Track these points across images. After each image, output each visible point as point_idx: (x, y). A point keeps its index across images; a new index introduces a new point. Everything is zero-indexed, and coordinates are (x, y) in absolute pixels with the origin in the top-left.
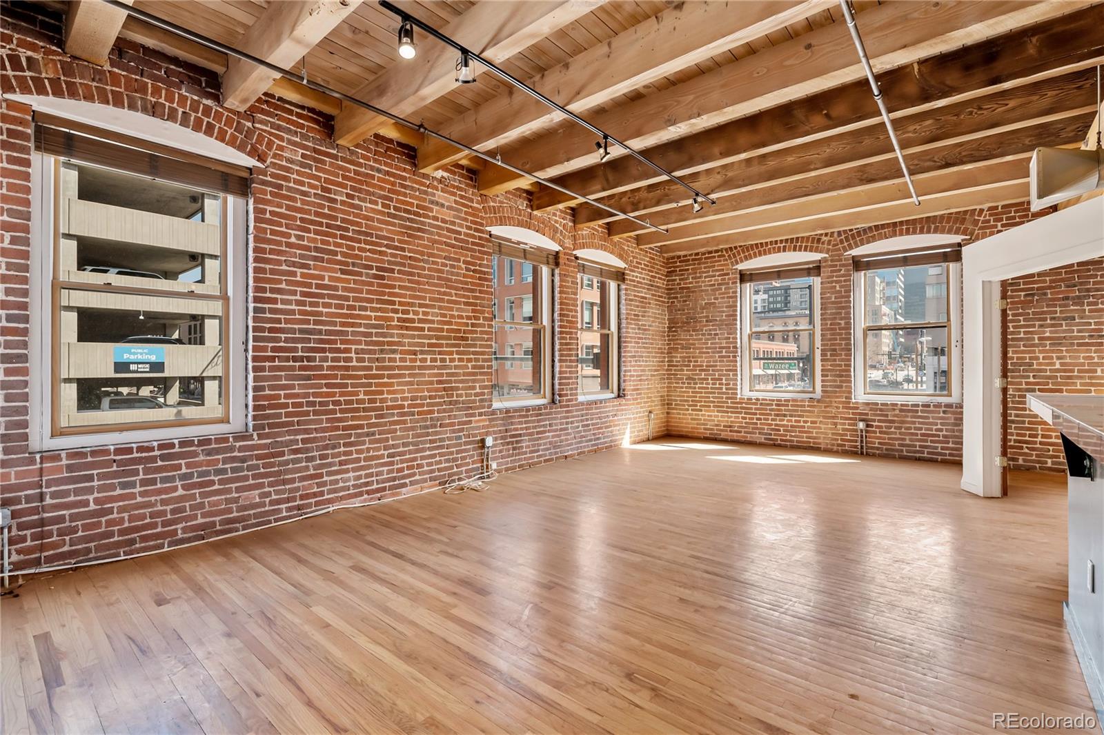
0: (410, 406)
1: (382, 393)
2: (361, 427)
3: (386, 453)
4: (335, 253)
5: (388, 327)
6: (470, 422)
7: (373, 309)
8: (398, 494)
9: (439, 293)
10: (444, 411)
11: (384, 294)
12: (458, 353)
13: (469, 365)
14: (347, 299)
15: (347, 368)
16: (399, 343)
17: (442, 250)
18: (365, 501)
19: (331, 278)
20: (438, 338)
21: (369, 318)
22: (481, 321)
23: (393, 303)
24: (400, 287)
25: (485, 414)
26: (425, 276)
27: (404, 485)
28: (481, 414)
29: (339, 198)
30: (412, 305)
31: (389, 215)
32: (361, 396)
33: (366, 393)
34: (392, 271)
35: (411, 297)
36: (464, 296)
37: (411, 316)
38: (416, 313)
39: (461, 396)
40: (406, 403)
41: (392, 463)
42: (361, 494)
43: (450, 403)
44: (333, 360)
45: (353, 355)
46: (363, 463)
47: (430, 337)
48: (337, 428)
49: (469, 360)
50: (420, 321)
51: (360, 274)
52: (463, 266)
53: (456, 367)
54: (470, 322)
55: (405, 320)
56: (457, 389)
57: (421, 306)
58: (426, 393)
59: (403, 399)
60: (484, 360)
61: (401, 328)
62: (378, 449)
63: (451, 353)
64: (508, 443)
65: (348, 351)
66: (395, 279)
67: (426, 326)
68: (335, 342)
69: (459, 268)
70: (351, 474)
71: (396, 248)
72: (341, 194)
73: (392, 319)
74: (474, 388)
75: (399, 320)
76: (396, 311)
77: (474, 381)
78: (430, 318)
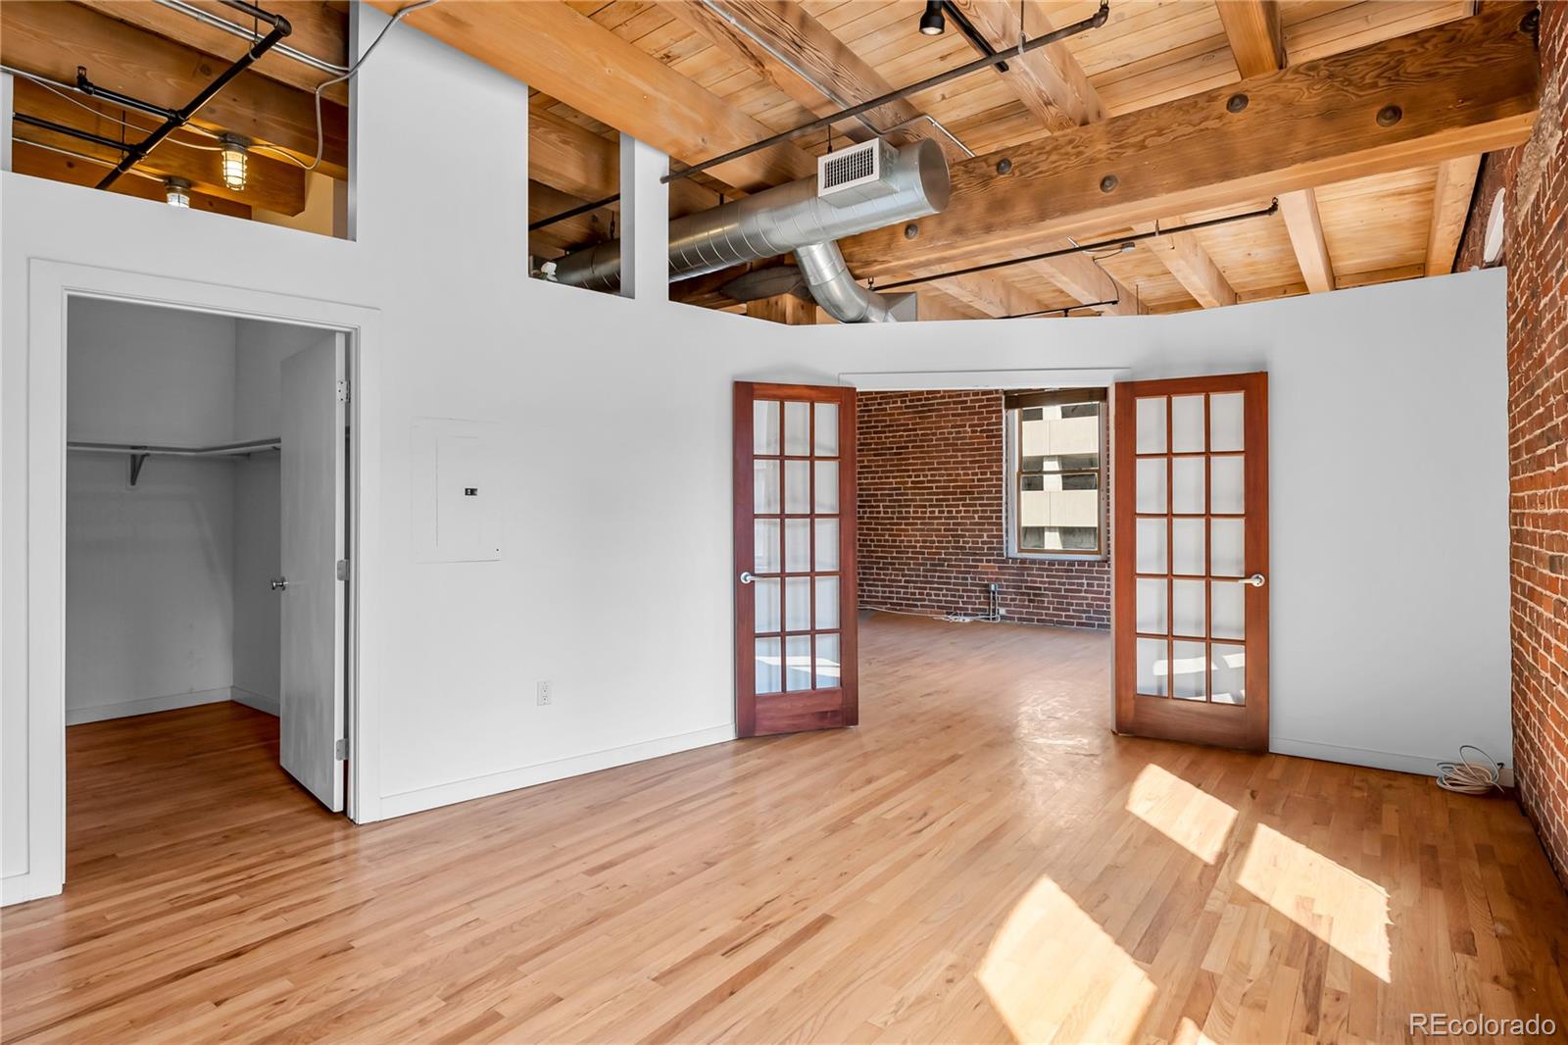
0: (921, 547)
1: (901, 536)
2: (886, 558)
3: (903, 579)
4: (870, 444)
5: (905, 489)
6: (976, 567)
7: (894, 477)
8: (912, 611)
9: (945, 457)
10: (951, 554)
11: (901, 465)
12: (963, 505)
13: (976, 516)
14: (877, 472)
15: (878, 518)
16: (912, 500)
17: (949, 421)
18: (889, 609)
19: (868, 461)
20: (944, 494)
21: (891, 483)
22: (988, 476)
23: (908, 471)
24: (913, 458)
25: (995, 561)
26: (934, 446)
27: (916, 606)
28: (988, 561)
29: (873, 408)
30: (924, 470)
31: (906, 407)
32: (887, 537)
33: (890, 535)
34: (907, 447)
35: (922, 464)
36: (970, 456)
37: (922, 479)
38: (925, 476)
39: (968, 543)
40: (918, 545)
41: (907, 587)
42: (886, 603)
43: (957, 548)
44: (870, 512)
45: (881, 509)
46: (887, 583)
47: (938, 494)
48: (872, 557)
49: (975, 512)
50: (929, 482)
51: (885, 454)
52: (969, 430)
53: (962, 518)
54: (976, 477)
55: (918, 482)
56: (964, 536)
57: (929, 470)
58: (934, 538)
59: (916, 541)
60: (992, 511)
61: (914, 488)
62: (897, 575)
63: (958, 506)
64: (1023, 594)
65: (878, 507)
66: (910, 453)
67: (934, 485)
68: (870, 501)
69: (965, 432)
70: (880, 589)
71: (910, 430)
72: (874, 404)
73: (907, 482)
74: (981, 536)
75: (912, 482)
76: (910, 477)
77: (980, 530)
78: (937, 478)
